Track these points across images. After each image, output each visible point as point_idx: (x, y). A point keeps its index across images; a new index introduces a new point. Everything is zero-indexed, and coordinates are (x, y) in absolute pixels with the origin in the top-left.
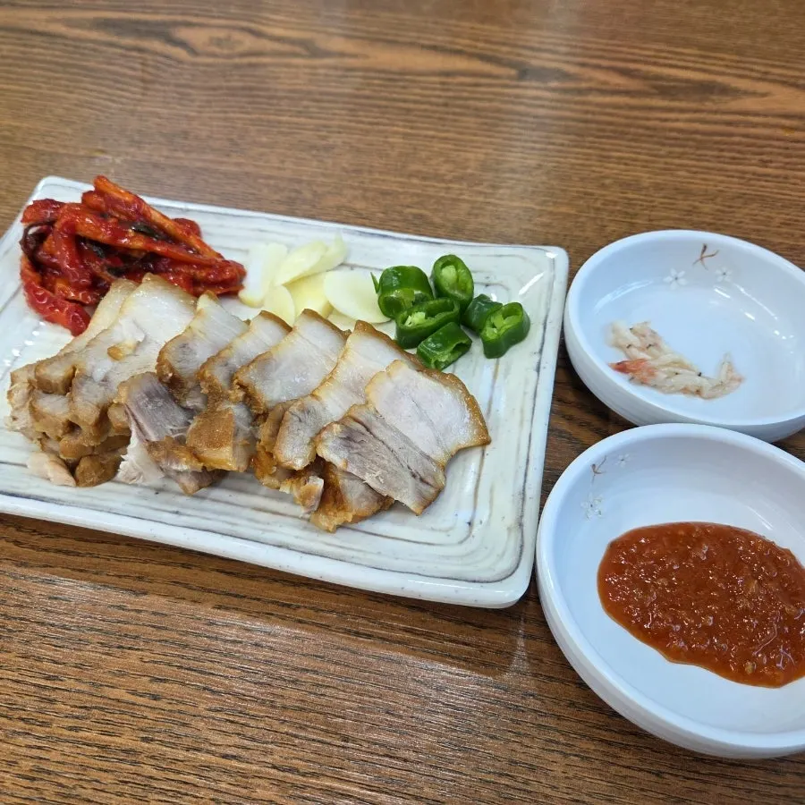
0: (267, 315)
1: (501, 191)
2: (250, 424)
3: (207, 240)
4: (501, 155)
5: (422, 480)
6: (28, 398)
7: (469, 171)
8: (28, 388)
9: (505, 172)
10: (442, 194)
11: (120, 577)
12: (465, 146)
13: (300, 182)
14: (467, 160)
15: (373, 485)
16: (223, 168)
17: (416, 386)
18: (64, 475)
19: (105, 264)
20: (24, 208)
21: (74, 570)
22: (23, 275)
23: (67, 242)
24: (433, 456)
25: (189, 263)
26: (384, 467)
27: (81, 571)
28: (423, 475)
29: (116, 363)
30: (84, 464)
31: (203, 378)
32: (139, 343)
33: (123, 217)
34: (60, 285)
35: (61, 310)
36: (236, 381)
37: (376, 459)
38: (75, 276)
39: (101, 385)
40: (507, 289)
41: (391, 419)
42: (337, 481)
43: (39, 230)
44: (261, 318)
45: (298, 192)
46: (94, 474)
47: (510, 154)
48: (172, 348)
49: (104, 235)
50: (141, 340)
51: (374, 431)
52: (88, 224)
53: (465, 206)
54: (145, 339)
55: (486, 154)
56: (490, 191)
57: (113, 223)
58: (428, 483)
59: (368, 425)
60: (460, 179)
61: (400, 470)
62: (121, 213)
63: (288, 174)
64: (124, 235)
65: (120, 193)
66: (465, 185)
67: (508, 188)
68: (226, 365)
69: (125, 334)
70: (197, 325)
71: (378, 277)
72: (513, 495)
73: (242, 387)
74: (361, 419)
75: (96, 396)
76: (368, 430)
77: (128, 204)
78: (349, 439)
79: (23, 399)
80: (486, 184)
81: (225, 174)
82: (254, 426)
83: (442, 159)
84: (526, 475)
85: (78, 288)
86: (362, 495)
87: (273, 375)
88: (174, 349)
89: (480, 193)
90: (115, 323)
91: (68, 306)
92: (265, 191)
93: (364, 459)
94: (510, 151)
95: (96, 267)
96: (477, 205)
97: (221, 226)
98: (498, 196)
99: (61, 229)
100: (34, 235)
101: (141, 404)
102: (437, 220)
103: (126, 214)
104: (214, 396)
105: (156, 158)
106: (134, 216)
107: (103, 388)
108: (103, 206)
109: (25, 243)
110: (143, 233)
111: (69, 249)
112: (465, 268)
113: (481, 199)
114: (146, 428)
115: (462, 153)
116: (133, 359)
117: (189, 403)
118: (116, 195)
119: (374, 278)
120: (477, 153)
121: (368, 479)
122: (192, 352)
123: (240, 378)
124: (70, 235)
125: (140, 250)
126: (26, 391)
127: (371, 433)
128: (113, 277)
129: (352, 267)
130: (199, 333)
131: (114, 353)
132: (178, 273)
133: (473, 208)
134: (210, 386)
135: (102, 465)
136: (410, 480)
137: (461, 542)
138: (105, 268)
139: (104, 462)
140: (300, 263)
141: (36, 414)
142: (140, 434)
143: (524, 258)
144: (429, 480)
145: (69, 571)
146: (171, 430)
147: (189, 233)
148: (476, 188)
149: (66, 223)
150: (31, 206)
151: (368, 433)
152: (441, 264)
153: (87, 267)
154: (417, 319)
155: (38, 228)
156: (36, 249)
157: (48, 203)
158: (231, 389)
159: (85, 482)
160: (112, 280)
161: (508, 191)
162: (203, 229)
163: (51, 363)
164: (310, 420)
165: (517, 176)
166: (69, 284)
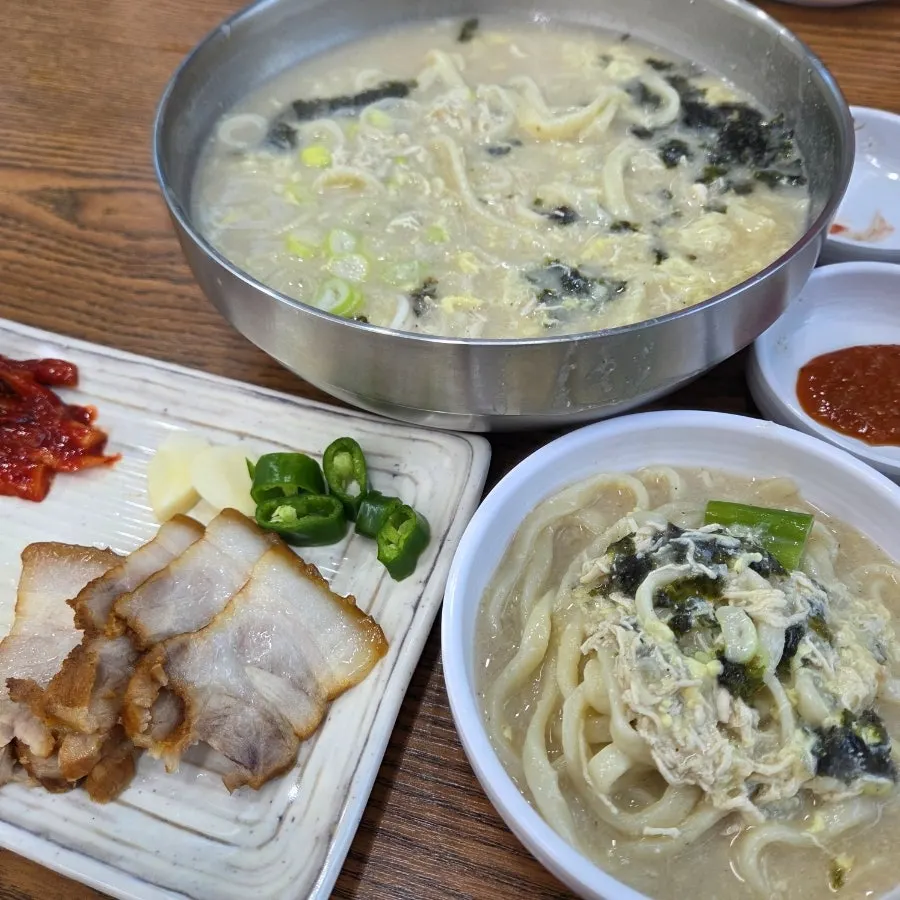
40: (416, 483)
71: (254, 463)
72: (338, 788)
84: (359, 761)
119: (249, 462)
137: (260, 847)
143: (440, 446)
152: (334, 449)
158: (107, 623)
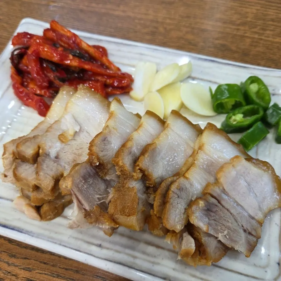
0: (150, 113)
1: (268, 32)
2: (145, 192)
3: (111, 58)
4: (266, 11)
5: (250, 233)
6: (13, 164)
7: (249, 19)
8: (13, 157)
9: (269, 21)
10: (235, 33)
11: (66, 269)
12: (245, 4)
13: (157, 22)
14: (247, 13)
15: (223, 241)
16: (117, 13)
17: (249, 173)
18: (34, 213)
19: (56, 76)
20: (13, 37)
21: (41, 262)
22: (12, 77)
23: (35, 61)
24: (256, 218)
25: (102, 75)
26: (229, 228)
27: (45, 263)
28: (250, 230)
29: (64, 144)
30: (45, 208)
31: (117, 164)
32: (76, 132)
33: (66, 46)
34: (31, 86)
35: (32, 100)
36: (138, 168)
37: (224, 223)
38: (39, 81)
39: (55, 162)
41: (232, 193)
42: (201, 239)
43: (19, 52)
44: (147, 116)
45: (156, 28)
46: (51, 214)
47: (270, 10)
48: (98, 141)
49: (56, 58)
50: (78, 131)
51: (223, 203)
52: (46, 51)
53: (248, 41)
54: (80, 130)
55: (257, 10)
56: (261, 32)
57: (61, 51)
58: (252, 235)
59: (219, 199)
60: (244, 24)
61: (237, 228)
62: (65, 43)
63: (151, 17)
64: (66, 58)
65: (65, 31)
66: (247, 28)
67: (271, 30)
68: (130, 153)
69: (68, 126)
70: (111, 123)
73: (141, 170)
74: (215, 195)
75: (52, 170)
76: (219, 202)
77: (69, 38)
78: (209, 210)
79: (10, 164)
80: (259, 27)
81: (118, 17)
82: (147, 194)
83: (233, 12)
85: (41, 88)
86: (216, 247)
87: (158, 159)
88: (99, 142)
89: (256, 33)
90: (62, 117)
91: (36, 98)
92: (139, 27)
93: (217, 223)
94: (270, 9)
95: (51, 76)
96: (255, 40)
97: (119, 50)
98: (266, 35)
99: (32, 54)
100: (17, 55)
101: (80, 186)
102: (234, 48)
103: (68, 44)
104: (124, 176)
105: (81, 7)
106: (73, 45)
107: (55, 164)
108: (55, 38)
109: (12, 58)
110: (78, 57)
111: (36, 65)
112: (264, 85)
113: (256, 36)
114: (83, 202)
115: (244, 9)
116: (73, 143)
117: (108, 178)
118: (62, 32)
119: (211, 90)
120: (252, 9)
121: (220, 237)
122: (110, 143)
123: (140, 165)
124: (36, 58)
125: (75, 67)
126: (12, 159)
127: (221, 204)
128: (61, 83)
129: (194, 79)
130: (113, 130)
131: (62, 138)
132: (97, 81)
133: (253, 42)
134: (121, 170)
135: (56, 208)
136: (243, 234)
138: (56, 78)
139: (57, 206)
140: (166, 77)
141: (17, 178)
142: (80, 205)
144: (253, 233)
145: (38, 262)
146: (98, 198)
147: (102, 56)
148: (253, 30)
149: (34, 51)
150: (16, 36)
151: (219, 205)
152: (249, 82)
153: (46, 76)
154: (238, 118)
155: (20, 51)
156: (19, 63)
157: (25, 34)
158: (134, 171)
159: (46, 218)
160: (61, 86)
161: (271, 33)
162: (109, 52)
163: (26, 142)
164: (183, 194)
165: (275, 24)
166: (36, 85)
